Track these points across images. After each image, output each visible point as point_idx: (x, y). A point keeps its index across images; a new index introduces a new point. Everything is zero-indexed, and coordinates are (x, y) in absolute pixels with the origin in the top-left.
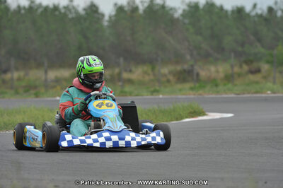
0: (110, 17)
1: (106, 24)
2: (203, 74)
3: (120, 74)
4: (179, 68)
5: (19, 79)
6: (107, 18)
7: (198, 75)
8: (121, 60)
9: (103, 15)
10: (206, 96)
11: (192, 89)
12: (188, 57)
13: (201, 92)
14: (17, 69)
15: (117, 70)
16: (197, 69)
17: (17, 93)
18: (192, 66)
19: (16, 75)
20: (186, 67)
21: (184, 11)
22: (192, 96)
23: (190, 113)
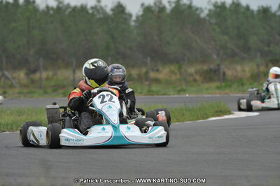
0: (137, 17)
1: (133, 24)
2: (229, 73)
3: (147, 73)
4: (205, 67)
5: (47, 79)
6: (134, 18)
7: (224, 74)
8: (149, 59)
9: (130, 15)
10: (232, 95)
11: (218, 88)
12: (215, 57)
13: (227, 91)
14: (46, 69)
15: (144, 70)
16: (223, 68)
17: (46, 92)
18: (219, 65)
19: (44, 75)
20: (212, 66)
21: (210, 11)
22: (218, 95)
23: (217, 112)
